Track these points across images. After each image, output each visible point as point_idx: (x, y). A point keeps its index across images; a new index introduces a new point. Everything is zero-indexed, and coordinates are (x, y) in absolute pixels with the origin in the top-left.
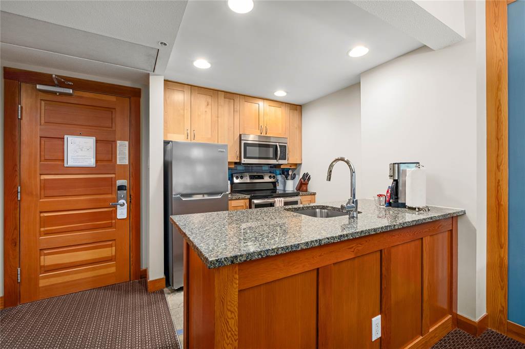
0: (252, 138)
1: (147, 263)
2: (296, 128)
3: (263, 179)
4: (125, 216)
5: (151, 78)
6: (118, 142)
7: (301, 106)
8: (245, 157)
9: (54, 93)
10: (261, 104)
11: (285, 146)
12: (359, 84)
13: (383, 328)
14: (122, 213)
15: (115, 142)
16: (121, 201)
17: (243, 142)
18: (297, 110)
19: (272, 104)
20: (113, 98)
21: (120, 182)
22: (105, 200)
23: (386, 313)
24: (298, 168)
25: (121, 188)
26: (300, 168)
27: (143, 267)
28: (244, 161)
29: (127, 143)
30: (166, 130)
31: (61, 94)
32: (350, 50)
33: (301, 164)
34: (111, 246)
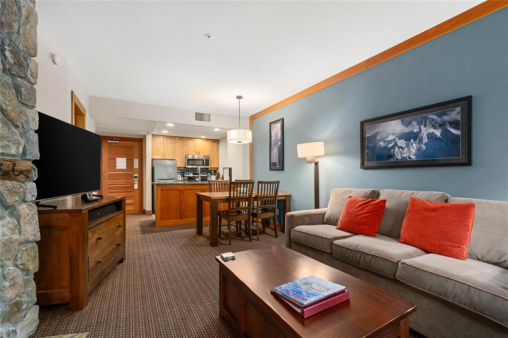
0: (190, 157)
1: (146, 206)
2: (216, 151)
4: (137, 188)
5: (147, 136)
6: (135, 160)
7: (218, 140)
9: (113, 143)
10: (197, 141)
11: (209, 160)
14: (136, 187)
15: (133, 160)
16: (136, 182)
17: (187, 158)
18: (216, 142)
19: (202, 140)
20: (132, 143)
21: (135, 175)
22: (129, 182)
25: (136, 177)
27: (144, 208)
28: (188, 166)
29: (138, 160)
30: (153, 155)
31: (115, 143)
33: (218, 168)
34: (132, 199)
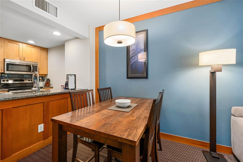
2: (44, 58)
3: (24, 81)
7: (47, 49)
8: (7, 70)
10: (21, 45)
11: (37, 66)
12: (64, 45)
13: (44, 128)
17: (6, 63)
18: (45, 50)
23: (46, 122)
24: (46, 77)
26: (47, 76)
28: (6, 72)
32: (54, 32)
33: (47, 74)
